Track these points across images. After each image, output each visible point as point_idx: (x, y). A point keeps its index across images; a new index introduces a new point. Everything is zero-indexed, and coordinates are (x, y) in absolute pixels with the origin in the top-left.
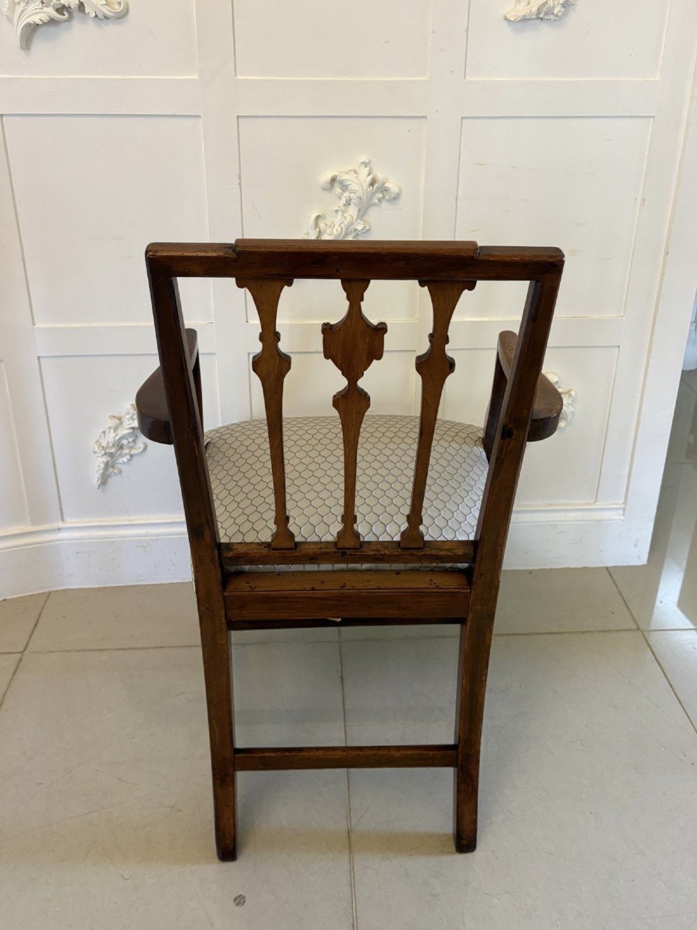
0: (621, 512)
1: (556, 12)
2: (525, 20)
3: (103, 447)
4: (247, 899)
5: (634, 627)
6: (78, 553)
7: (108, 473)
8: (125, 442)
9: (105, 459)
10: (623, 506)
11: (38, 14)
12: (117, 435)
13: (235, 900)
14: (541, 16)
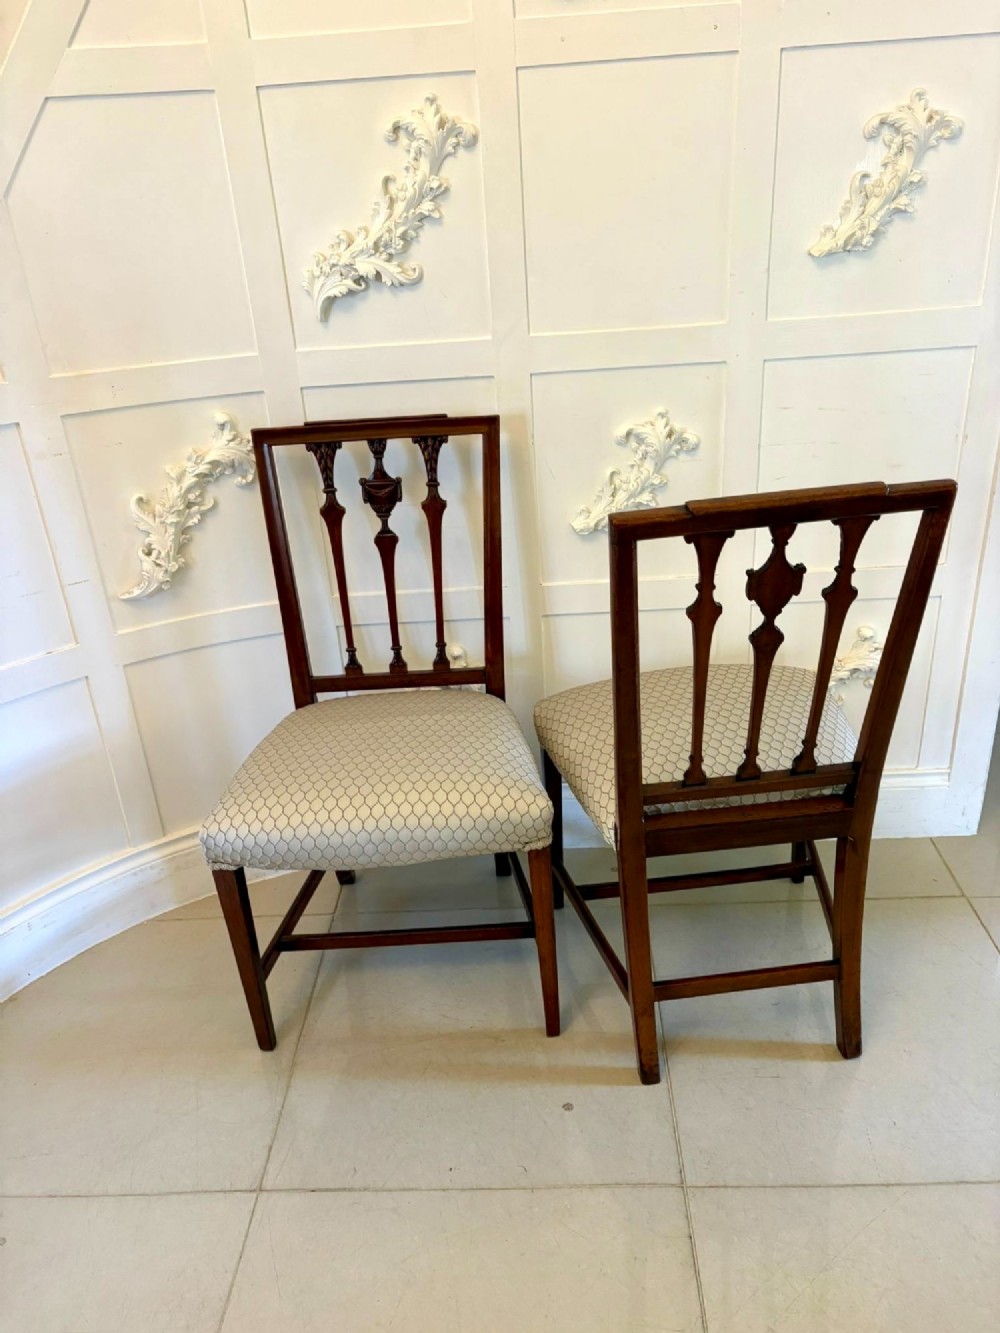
0: (947, 777)
1: (864, 243)
2: (830, 254)
5: (958, 893)
10: (949, 771)
11: (338, 286)
14: (849, 248)
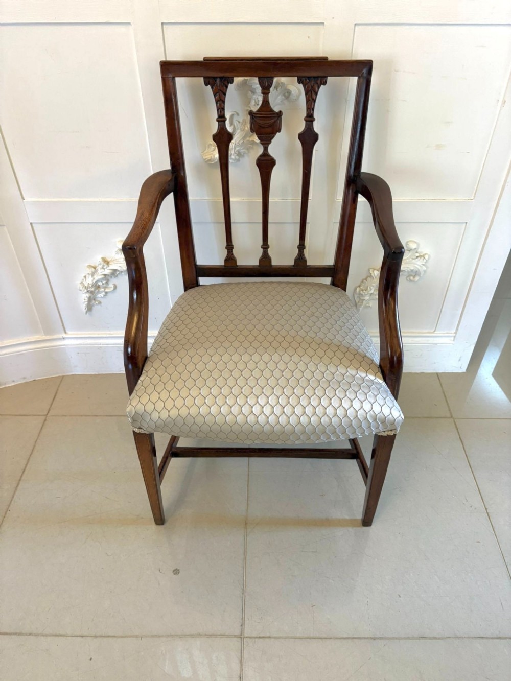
0: (452, 338)
3: (85, 287)
4: (181, 571)
5: (448, 415)
6: (78, 353)
7: (91, 304)
8: (100, 284)
9: (88, 295)
10: (455, 335)
12: (94, 279)
13: (173, 571)
